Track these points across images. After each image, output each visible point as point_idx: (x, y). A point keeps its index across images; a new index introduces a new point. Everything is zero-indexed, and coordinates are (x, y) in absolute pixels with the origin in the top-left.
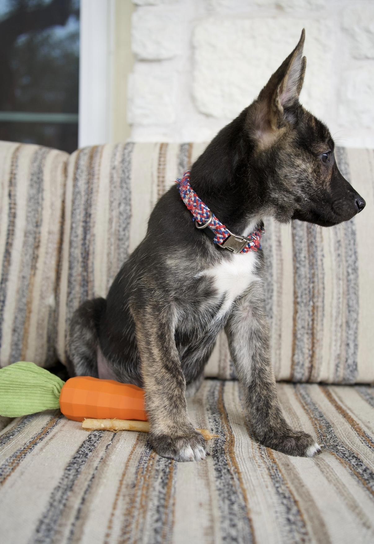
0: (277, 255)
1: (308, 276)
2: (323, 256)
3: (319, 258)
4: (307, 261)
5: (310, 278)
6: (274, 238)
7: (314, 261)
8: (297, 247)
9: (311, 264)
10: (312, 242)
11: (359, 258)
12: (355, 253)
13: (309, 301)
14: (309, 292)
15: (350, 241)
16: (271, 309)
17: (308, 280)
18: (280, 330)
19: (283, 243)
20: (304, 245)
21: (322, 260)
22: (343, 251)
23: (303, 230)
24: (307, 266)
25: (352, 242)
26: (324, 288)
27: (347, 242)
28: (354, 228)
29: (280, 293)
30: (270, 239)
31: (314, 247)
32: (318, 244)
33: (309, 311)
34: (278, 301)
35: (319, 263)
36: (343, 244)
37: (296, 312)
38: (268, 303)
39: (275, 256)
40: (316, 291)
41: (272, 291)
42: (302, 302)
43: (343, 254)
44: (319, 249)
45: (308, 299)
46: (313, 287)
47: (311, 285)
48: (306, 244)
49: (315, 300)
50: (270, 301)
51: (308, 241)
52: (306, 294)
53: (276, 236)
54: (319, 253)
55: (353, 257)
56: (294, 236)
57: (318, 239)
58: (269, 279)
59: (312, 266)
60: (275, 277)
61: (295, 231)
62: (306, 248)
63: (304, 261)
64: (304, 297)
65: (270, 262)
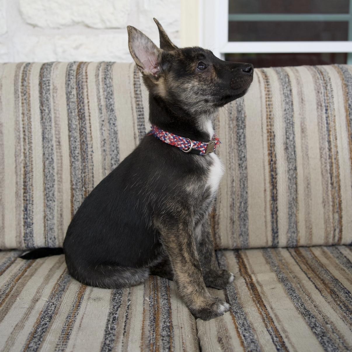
0: (57, 152)
1: (81, 167)
2: (92, 151)
3: (90, 153)
4: (80, 156)
5: (82, 170)
6: (54, 139)
7: (85, 156)
8: (72, 146)
9: (83, 158)
10: (83, 141)
11: (120, 152)
12: (117, 148)
13: (82, 187)
14: (82, 180)
15: (112, 139)
16: (53, 195)
17: (81, 171)
18: (61, 210)
19: (62, 143)
20: (78, 144)
21: (91, 155)
22: (107, 147)
23: (77, 132)
24: (80, 160)
25: (114, 140)
26: (93, 177)
27: (111, 140)
28: (116, 129)
29: (60, 181)
30: (51, 140)
31: (85, 145)
32: (89, 143)
33: (82, 195)
34: (59, 189)
35: (90, 157)
36: (107, 142)
37: (73, 196)
38: (51, 190)
39: (55, 154)
40: (87, 179)
41: (54, 180)
42: (77, 188)
43: (108, 150)
44: (89, 146)
45: (81, 186)
46: (84, 177)
47: (83, 175)
48: (79, 143)
49: (86, 186)
50: (52, 188)
51: (80, 140)
52: (79, 182)
53: (56, 138)
54: (90, 150)
55: (115, 151)
56: (70, 137)
57: (88, 139)
58: (51, 171)
59: (84, 160)
60: (56, 170)
61: (70, 134)
62: (79, 146)
63: (77, 156)
64: (78, 184)
65: (52, 158)
